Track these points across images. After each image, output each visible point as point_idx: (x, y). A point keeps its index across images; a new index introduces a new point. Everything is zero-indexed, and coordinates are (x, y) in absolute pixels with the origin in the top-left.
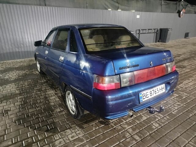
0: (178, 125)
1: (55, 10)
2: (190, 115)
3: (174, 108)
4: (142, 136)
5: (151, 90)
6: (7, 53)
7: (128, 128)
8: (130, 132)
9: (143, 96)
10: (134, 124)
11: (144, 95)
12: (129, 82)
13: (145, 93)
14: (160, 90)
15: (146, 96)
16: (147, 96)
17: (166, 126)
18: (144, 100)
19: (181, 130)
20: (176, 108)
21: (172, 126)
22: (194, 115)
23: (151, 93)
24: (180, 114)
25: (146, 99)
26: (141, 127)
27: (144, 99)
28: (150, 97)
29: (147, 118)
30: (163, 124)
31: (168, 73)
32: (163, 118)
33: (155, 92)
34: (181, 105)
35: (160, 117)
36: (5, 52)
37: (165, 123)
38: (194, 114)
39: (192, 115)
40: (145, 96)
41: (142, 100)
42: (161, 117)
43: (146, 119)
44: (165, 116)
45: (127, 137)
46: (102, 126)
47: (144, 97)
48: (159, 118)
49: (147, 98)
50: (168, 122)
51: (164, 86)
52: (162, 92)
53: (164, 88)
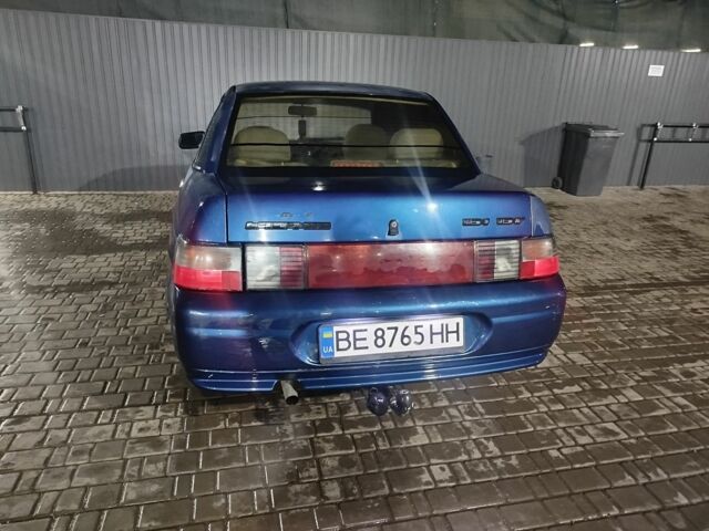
0: (532, 497)
1: (309, 41)
2: (623, 478)
3: (574, 439)
4: (355, 491)
5: (384, 325)
6: (157, 168)
7: (330, 454)
8: (324, 469)
9: (338, 340)
10: (363, 448)
11: (343, 336)
12: (278, 279)
13: (350, 330)
14: (432, 334)
15: (354, 341)
16: (359, 344)
17: (477, 487)
18: (338, 354)
19: (522, 518)
20: (584, 440)
21: (500, 495)
22: (644, 485)
23: (382, 337)
24: (578, 466)
25: (351, 353)
26: (378, 462)
27: (338, 350)
28: (373, 350)
29: (427, 442)
30: (472, 478)
31: (491, 280)
32: (490, 459)
33: (403, 336)
34: (617, 434)
35: (482, 453)
36: (153, 164)
37: (479, 478)
38: (642, 481)
39: (633, 482)
40: (347, 339)
41: (333, 353)
42: (487, 455)
43: (422, 446)
44: (507, 453)
45: (303, 478)
46: (253, 424)
47: (343, 345)
48: (477, 455)
49: (356, 348)
50: (497, 478)
51: (458, 324)
52: (446, 345)
53: (457, 332)
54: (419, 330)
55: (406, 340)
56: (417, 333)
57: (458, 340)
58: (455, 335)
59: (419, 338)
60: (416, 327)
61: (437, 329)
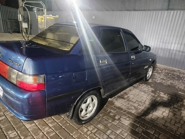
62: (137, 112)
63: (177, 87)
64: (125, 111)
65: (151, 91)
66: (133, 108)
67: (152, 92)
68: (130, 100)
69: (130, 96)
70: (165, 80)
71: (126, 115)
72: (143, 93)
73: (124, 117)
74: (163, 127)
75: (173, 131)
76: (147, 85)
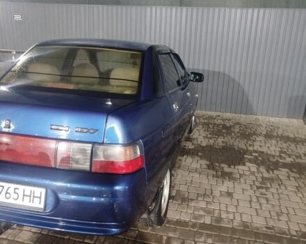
14: (24, 195)
51: (41, 193)
52: (31, 205)
53: (40, 198)
54: (16, 191)
55: (8, 195)
56: (15, 192)
57: (40, 203)
58: (39, 199)
59: (16, 196)
60: (15, 189)
61: (27, 193)
62: (213, 218)
63: (236, 148)
64: (194, 225)
65: (206, 167)
66: (202, 213)
67: (209, 167)
68: (186, 196)
69: (181, 189)
70: (211, 138)
71: (201, 234)
72: (197, 175)
73: (201, 240)
74: (269, 232)
75: (285, 232)
76: (192, 157)
